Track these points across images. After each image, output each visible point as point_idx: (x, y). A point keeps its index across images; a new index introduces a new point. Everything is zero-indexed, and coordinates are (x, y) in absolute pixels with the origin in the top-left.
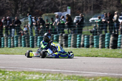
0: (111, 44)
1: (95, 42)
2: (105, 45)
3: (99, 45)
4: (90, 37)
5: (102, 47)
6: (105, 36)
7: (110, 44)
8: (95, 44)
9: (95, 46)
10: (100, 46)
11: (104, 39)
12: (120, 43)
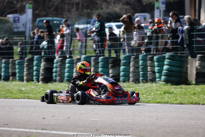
0: (42, 74)
1: (17, 71)
2: (33, 76)
3: (23, 77)
4: (10, 62)
5: (28, 81)
6: (34, 61)
7: (40, 75)
8: (17, 75)
9: (17, 78)
10: (25, 78)
11: (31, 66)
12: (56, 72)
